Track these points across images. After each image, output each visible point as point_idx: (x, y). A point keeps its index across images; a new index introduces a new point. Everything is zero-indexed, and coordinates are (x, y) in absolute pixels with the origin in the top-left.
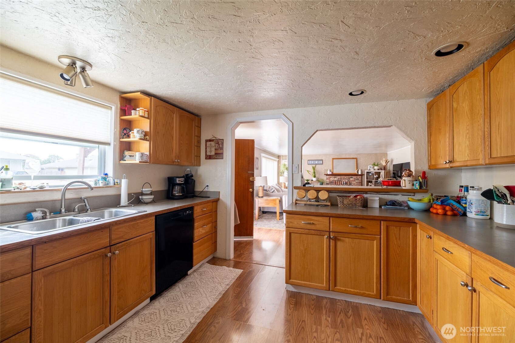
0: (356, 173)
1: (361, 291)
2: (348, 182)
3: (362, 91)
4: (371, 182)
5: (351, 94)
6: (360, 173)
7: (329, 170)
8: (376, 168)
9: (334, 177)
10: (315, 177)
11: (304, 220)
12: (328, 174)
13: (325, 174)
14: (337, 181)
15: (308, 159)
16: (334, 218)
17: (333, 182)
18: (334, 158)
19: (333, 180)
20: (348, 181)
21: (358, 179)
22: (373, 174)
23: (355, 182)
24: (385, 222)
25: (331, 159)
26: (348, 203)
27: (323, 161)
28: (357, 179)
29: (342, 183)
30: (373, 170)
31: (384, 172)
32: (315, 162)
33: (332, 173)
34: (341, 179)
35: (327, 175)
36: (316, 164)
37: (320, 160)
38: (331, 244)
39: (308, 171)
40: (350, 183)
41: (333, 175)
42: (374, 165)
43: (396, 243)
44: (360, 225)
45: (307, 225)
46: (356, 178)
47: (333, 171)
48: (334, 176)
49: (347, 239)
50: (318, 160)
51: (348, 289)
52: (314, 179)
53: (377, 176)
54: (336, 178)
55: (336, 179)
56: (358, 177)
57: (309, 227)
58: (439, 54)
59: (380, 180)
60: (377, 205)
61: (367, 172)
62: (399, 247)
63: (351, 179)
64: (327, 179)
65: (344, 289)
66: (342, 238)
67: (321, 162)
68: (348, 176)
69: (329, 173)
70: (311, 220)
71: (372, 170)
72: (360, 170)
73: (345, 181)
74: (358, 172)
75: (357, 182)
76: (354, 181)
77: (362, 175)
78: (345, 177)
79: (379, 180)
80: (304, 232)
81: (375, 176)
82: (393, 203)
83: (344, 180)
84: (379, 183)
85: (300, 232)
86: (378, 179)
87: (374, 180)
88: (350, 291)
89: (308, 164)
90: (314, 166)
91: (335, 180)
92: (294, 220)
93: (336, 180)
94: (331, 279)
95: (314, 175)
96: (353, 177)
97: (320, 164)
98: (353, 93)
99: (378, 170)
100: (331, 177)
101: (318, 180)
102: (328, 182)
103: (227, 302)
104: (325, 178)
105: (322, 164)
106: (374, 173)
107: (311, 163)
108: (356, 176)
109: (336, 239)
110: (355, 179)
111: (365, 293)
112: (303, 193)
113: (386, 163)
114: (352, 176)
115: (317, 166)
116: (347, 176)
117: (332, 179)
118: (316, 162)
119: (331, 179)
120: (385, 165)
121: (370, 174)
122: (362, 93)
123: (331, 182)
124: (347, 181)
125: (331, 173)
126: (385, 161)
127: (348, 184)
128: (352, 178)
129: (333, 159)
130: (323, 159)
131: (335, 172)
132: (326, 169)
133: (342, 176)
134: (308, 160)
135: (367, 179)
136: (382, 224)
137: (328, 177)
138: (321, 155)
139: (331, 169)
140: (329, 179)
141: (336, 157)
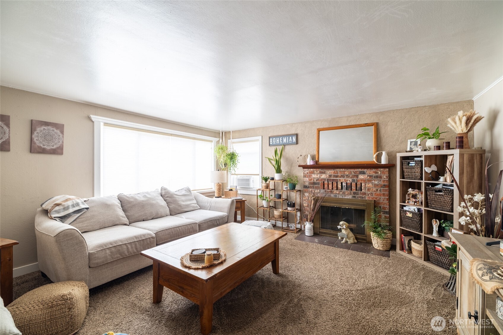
0: (375, 160)
2: (354, 185)
4: (416, 186)
6: (384, 161)
7: (309, 156)
8: (431, 143)
9: (321, 173)
12: (308, 164)
13: (300, 166)
14: (326, 182)
15: (270, 135)
17: (318, 184)
18: (322, 127)
19: (318, 180)
20: (353, 181)
21: (381, 177)
22: (421, 161)
23: (370, 185)
25: (316, 132)
27: (299, 137)
28: (377, 177)
29: (340, 186)
30: (420, 150)
31: (461, 156)
32: (282, 140)
34: (337, 177)
35: (305, 167)
36: (284, 145)
37: (292, 135)
39: (269, 159)
40: (359, 186)
41: (317, 166)
42: (426, 135)
46: (374, 175)
47: (318, 158)
48: (319, 170)
50: (289, 136)
52: (277, 177)
53: (434, 168)
54: (324, 173)
55: (323, 176)
56: (379, 172)
59: (446, 181)
61: (403, 158)
63: (361, 177)
64: (305, 176)
67: (294, 139)
68: (352, 170)
69: (309, 162)
71: (418, 151)
72: (384, 153)
73: (346, 181)
74: (379, 157)
75: (376, 185)
76: (369, 181)
77: (390, 166)
78: (347, 171)
79: (442, 179)
81: (428, 170)
83: (342, 179)
84: (440, 191)
86: (438, 179)
87: (423, 182)
89: (270, 145)
90: (280, 148)
91: (322, 179)
93: (325, 180)
95: (277, 167)
96: (365, 170)
97: (292, 144)
99: (439, 148)
100: (313, 173)
101: (285, 180)
102: (307, 184)
104: (299, 174)
105: (297, 143)
106: (423, 159)
107: (274, 142)
108: (374, 170)
110: (370, 176)
113: (467, 123)
114: (363, 170)
115: (287, 147)
116: (349, 170)
117: (316, 175)
118: (285, 140)
119: (314, 176)
120: (465, 131)
121: (412, 164)
123: (314, 183)
124: (349, 180)
125: (313, 163)
126: (464, 119)
127: (354, 188)
128: (364, 173)
129: (319, 131)
130: (299, 132)
131: (321, 160)
132: (303, 154)
133: (338, 170)
134: (269, 138)
135: (403, 176)
137: (307, 171)
138: (295, 124)
139: (315, 153)
140: (310, 176)
141: (327, 126)
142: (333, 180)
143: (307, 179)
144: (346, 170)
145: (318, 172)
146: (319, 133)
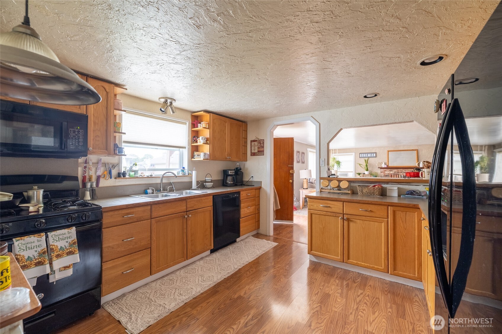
0: (417, 165)
1: (370, 265)
3: (376, 94)
5: (365, 97)
6: (421, 166)
7: (383, 163)
9: (390, 171)
10: (367, 170)
11: (322, 204)
12: (383, 167)
13: (379, 168)
14: (393, 175)
15: (360, 152)
16: (347, 203)
17: (389, 176)
18: (390, 150)
19: (388, 174)
24: (392, 207)
25: (386, 152)
26: (366, 192)
27: (377, 154)
32: (368, 155)
33: (388, 166)
34: (398, 172)
35: (381, 168)
36: (369, 157)
37: (373, 153)
38: (345, 224)
39: (359, 164)
41: (388, 168)
43: (402, 226)
44: (369, 210)
45: (325, 208)
47: (388, 164)
49: (358, 221)
50: (371, 153)
51: (360, 263)
52: (366, 173)
54: (392, 171)
55: (391, 172)
57: (326, 209)
58: (423, 64)
60: (395, 194)
62: (406, 229)
64: (381, 172)
65: (356, 262)
66: (354, 220)
67: (375, 155)
69: (383, 166)
70: (328, 204)
72: (421, 163)
73: (403, 174)
74: (419, 164)
80: (322, 214)
82: (412, 193)
83: (401, 174)
85: (319, 213)
88: (361, 264)
89: (360, 157)
90: (367, 159)
91: (391, 174)
92: (314, 203)
93: (392, 174)
94: (344, 253)
95: (366, 168)
97: (373, 157)
98: (367, 96)
100: (386, 171)
101: (371, 174)
102: (383, 176)
103: (261, 261)
104: (379, 171)
105: (376, 157)
107: (363, 156)
109: (348, 220)
111: (374, 267)
112: (327, 182)
115: (370, 159)
117: (387, 172)
118: (369, 155)
119: (386, 172)
122: (376, 95)
123: (386, 176)
125: (385, 166)
129: (389, 151)
130: (376, 151)
131: (390, 165)
132: (380, 162)
133: (399, 170)
134: (360, 154)
136: (389, 209)
137: (382, 170)
138: (375, 147)
139: (386, 161)
140: (384, 172)
141: (393, 149)
142: (397, 174)
143: (383, 174)
144: (403, 169)
145: (389, 170)
146: (388, 153)
